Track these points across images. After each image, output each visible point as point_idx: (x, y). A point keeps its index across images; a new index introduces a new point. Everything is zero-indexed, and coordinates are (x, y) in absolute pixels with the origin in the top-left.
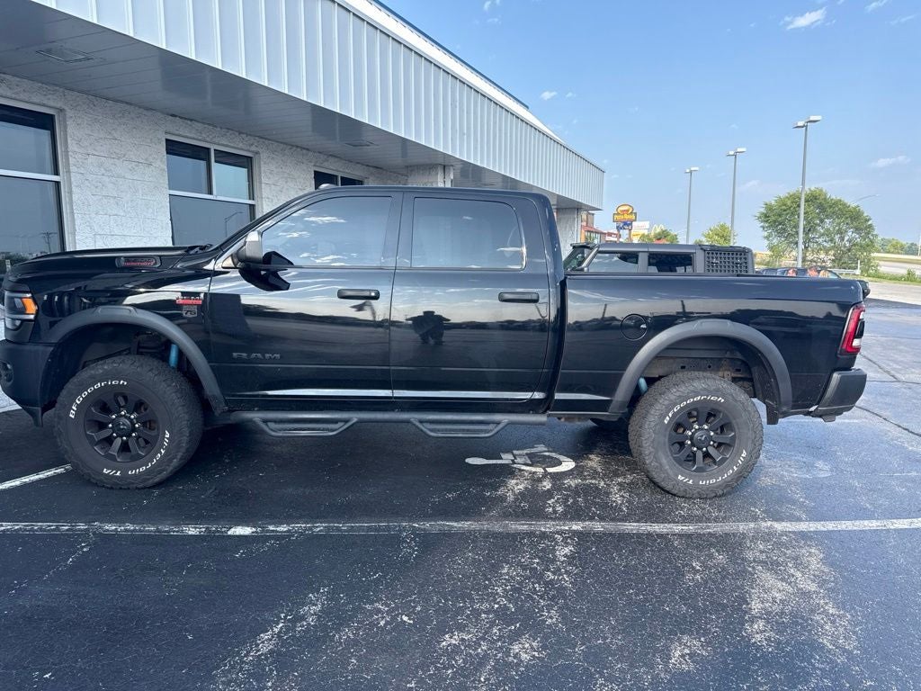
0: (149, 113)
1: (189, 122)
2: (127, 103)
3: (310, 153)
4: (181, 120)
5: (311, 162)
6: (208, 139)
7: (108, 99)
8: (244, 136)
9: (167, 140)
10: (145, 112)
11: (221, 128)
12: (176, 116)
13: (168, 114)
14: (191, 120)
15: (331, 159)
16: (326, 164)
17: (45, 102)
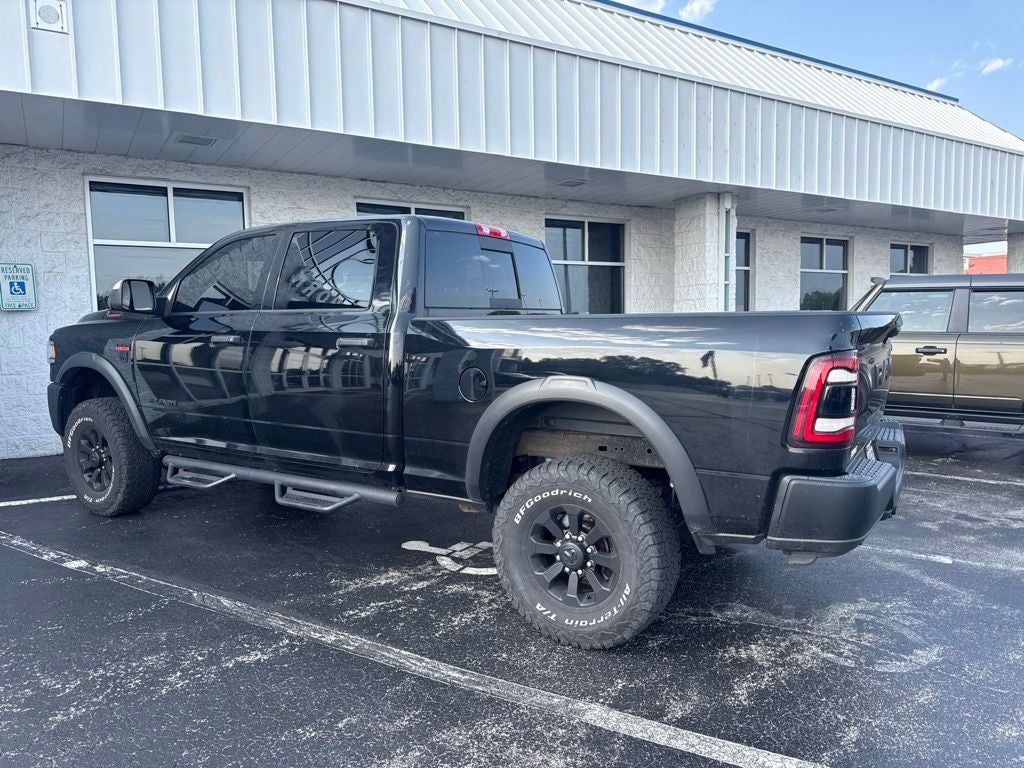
0: (337, 180)
1: (382, 185)
2: (311, 174)
3: (541, 201)
4: (372, 183)
5: (541, 210)
6: (404, 199)
7: (292, 172)
8: (450, 191)
9: (358, 204)
10: (332, 180)
11: (421, 186)
12: (366, 180)
13: (358, 179)
14: (384, 182)
15: (572, 205)
16: (563, 210)
17: (231, 182)
